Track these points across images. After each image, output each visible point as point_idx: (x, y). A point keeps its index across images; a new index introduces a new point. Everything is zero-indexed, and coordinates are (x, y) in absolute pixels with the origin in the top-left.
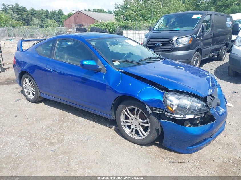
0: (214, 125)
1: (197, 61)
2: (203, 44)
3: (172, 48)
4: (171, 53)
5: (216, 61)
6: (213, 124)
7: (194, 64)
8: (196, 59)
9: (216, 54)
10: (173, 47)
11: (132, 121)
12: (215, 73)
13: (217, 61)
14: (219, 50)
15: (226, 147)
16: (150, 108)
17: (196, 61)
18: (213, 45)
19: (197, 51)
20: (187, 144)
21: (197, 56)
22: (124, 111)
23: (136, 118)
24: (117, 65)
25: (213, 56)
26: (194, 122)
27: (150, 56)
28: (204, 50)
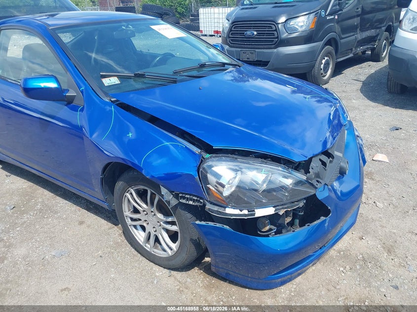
0: (326, 225)
1: (327, 64)
2: (340, 30)
3: (277, 40)
4: (275, 50)
5: (368, 63)
6: (324, 221)
7: (322, 71)
8: (326, 61)
9: (368, 48)
10: (277, 38)
11: (145, 218)
12: (362, 87)
13: (370, 63)
14: (375, 41)
15: (358, 267)
16: (173, 194)
17: (325, 64)
18: (363, 30)
19: (329, 43)
20: (266, 268)
21: (328, 54)
22: (128, 195)
23: (152, 212)
24: (111, 87)
25: (364, 53)
26: (280, 222)
27: (203, 62)
28: (342, 41)
